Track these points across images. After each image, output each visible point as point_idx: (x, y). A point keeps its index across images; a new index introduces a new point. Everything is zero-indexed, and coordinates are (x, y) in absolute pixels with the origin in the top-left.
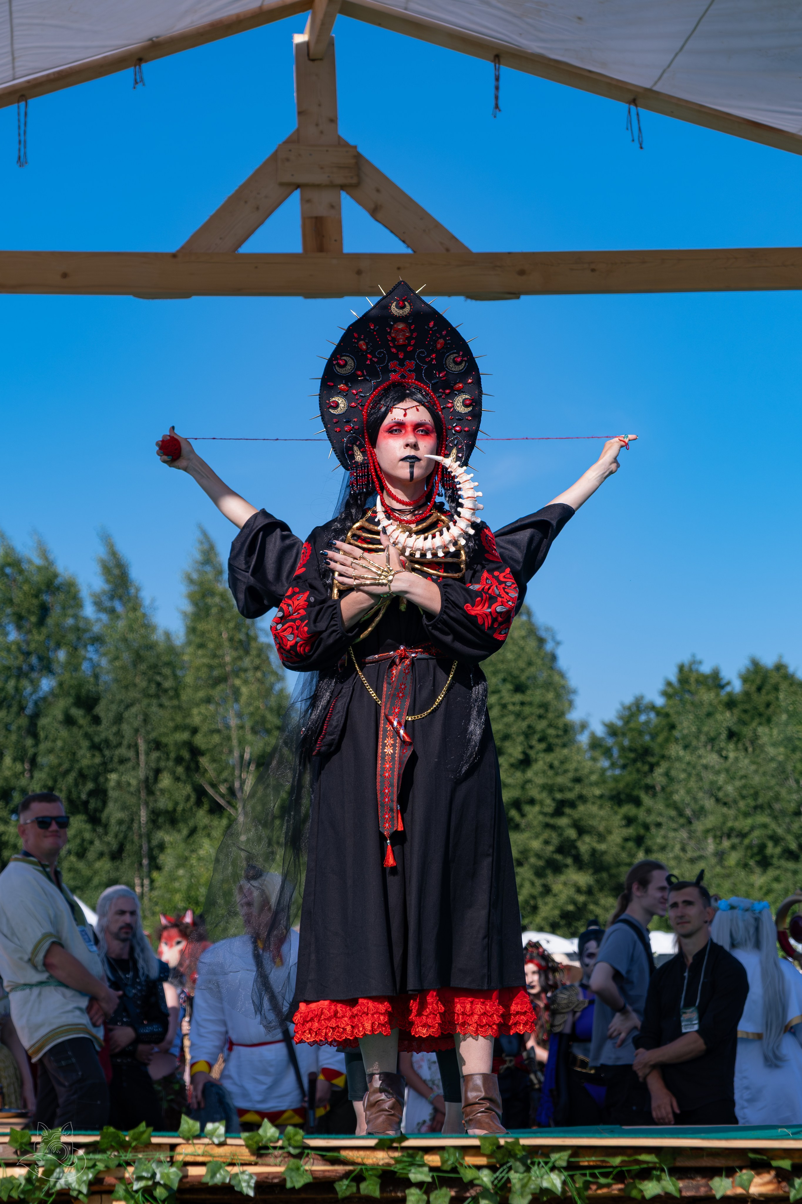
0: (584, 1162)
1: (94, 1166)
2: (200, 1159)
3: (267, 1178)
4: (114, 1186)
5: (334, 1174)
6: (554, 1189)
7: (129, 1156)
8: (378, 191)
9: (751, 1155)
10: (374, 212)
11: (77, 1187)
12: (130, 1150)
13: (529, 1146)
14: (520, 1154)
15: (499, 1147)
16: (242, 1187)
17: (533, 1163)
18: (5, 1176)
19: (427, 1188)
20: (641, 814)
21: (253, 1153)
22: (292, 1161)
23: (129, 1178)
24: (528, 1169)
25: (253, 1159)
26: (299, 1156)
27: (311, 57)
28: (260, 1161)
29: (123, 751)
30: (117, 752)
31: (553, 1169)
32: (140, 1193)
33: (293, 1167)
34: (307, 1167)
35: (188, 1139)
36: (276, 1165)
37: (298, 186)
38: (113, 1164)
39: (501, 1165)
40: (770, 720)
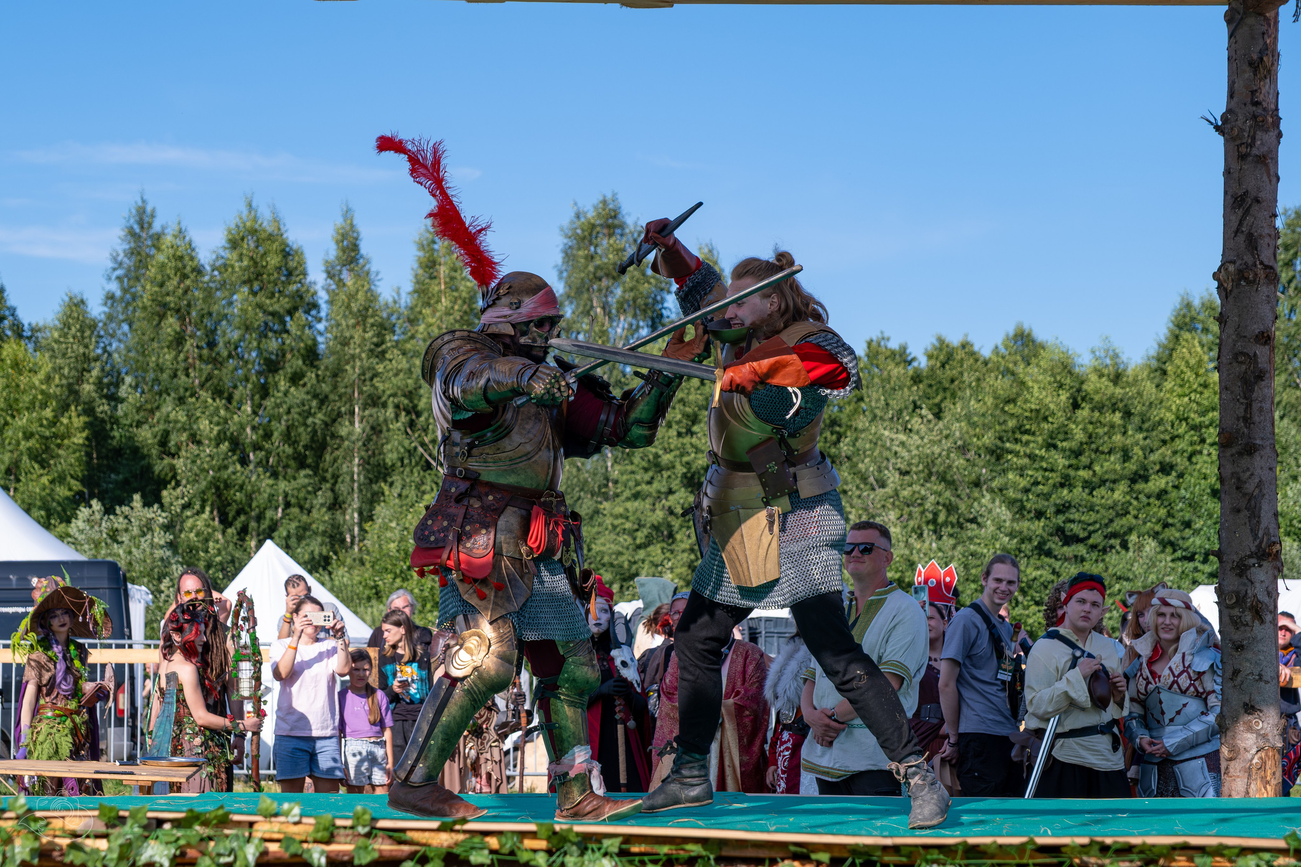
0: (635, 849)
1: (178, 841)
2: (276, 836)
3: (338, 856)
4: (198, 859)
5: (400, 854)
7: (210, 832)
11: (160, 861)
12: (211, 826)
13: (584, 833)
14: (575, 840)
15: (555, 833)
16: (313, 861)
17: (587, 849)
18: (95, 847)
22: (362, 841)
24: (582, 854)
26: (368, 836)
28: (330, 840)
31: (605, 855)
33: (362, 846)
34: (376, 846)
35: (265, 817)
36: (346, 844)
38: (196, 838)
39: (558, 850)
40: (954, 395)
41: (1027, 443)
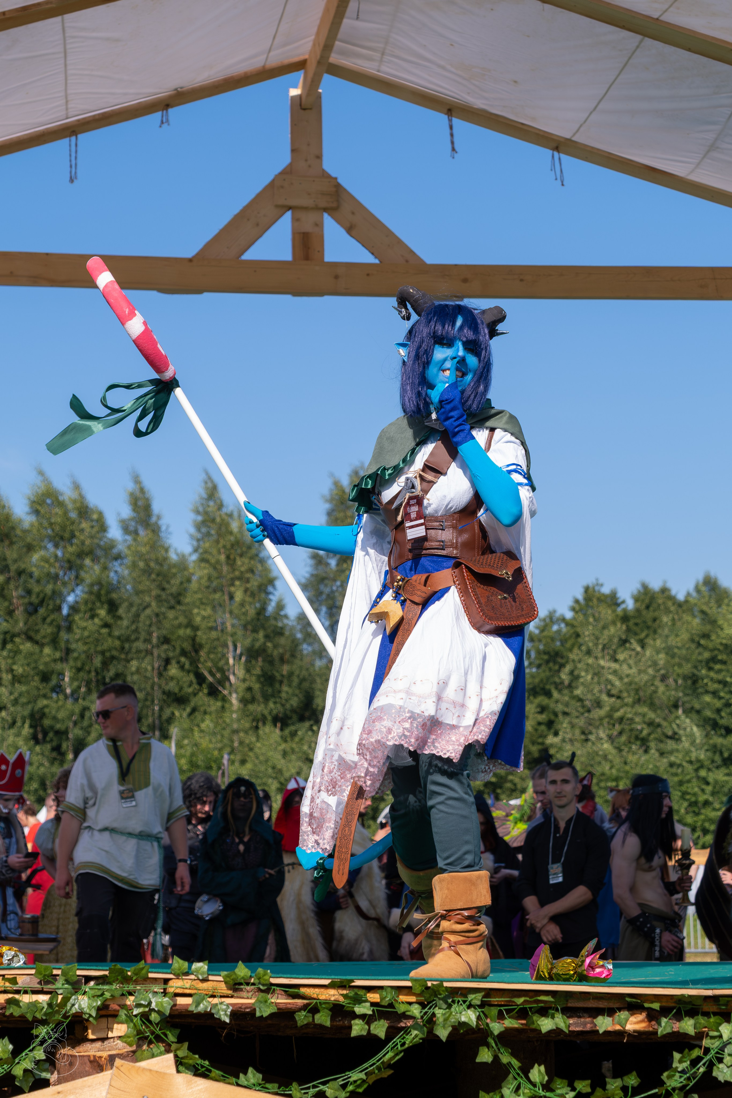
0: (494, 1000)
1: (102, 994)
2: (188, 991)
3: (240, 1008)
4: (118, 1011)
5: (295, 1006)
6: (470, 1023)
7: (131, 987)
8: (353, 213)
9: (628, 999)
10: (350, 229)
11: (88, 1011)
12: (131, 982)
13: (451, 988)
14: (444, 994)
15: (427, 988)
16: (220, 1015)
17: (453, 1002)
18: (31, 1000)
19: (368, 1019)
21: (229, 988)
22: (262, 994)
23: (130, 1005)
24: (449, 1006)
25: (230, 992)
26: (267, 991)
27: (303, 107)
28: (235, 995)
31: (469, 1007)
32: (139, 1017)
33: (262, 1000)
34: (273, 1001)
35: (177, 975)
36: (248, 998)
37: (290, 208)
38: (117, 994)
39: (429, 1003)
40: (655, 632)
41: (719, 671)
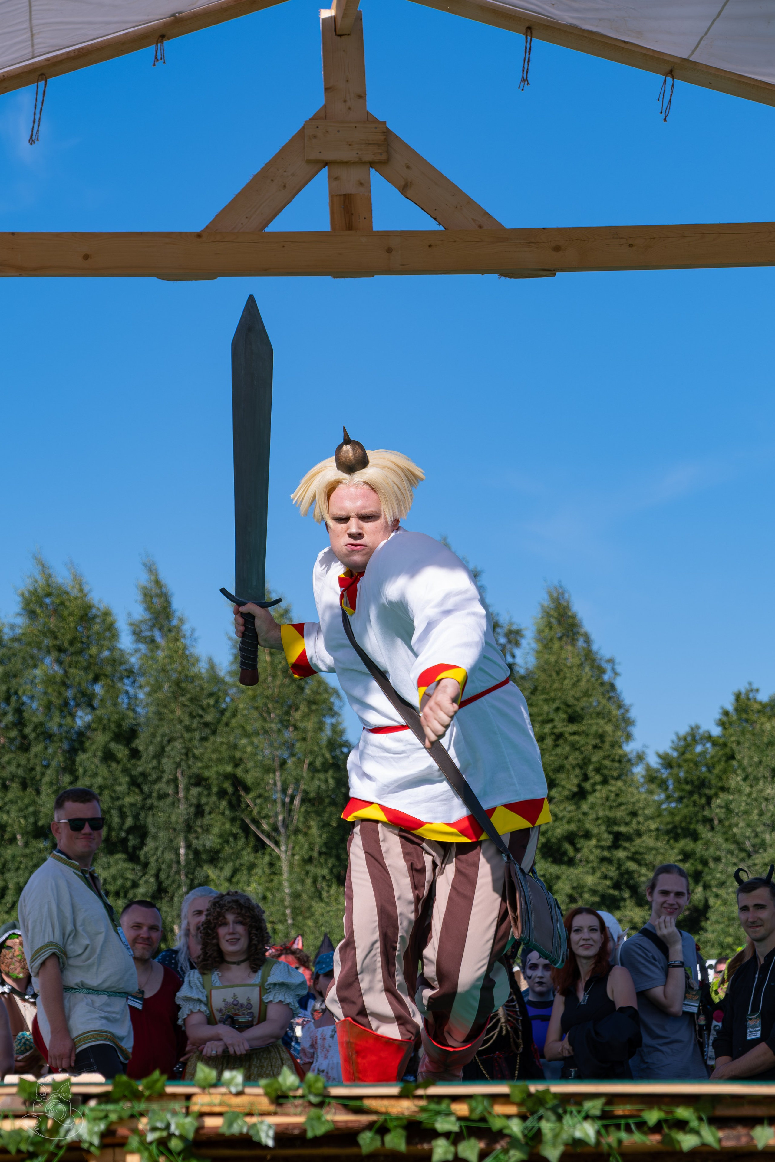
0: (619, 1111)
1: (106, 1117)
2: (217, 1109)
3: (287, 1129)
4: (128, 1138)
5: (356, 1124)
6: (587, 1140)
7: (142, 1106)
8: (408, 167)
10: (404, 189)
11: (88, 1139)
12: (143, 1100)
13: (561, 1094)
14: (552, 1103)
15: (530, 1095)
16: (260, 1138)
17: (565, 1112)
18: (13, 1128)
19: (454, 1138)
20: (699, 848)
21: (272, 1102)
22: (313, 1111)
23: (142, 1130)
24: (560, 1119)
25: (272, 1108)
26: (320, 1105)
27: (338, 33)
28: (279, 1110)
29: (162, 786)
30: (156, 787)
31: (587, 1117)
32: (155, 1145)
33: (315, 1116)
34: (329, 1117)
35: (203, 1088)
36: (295, 1115)
37: (326, 164)
38: (126, 1114)
39: (532, 1114)
